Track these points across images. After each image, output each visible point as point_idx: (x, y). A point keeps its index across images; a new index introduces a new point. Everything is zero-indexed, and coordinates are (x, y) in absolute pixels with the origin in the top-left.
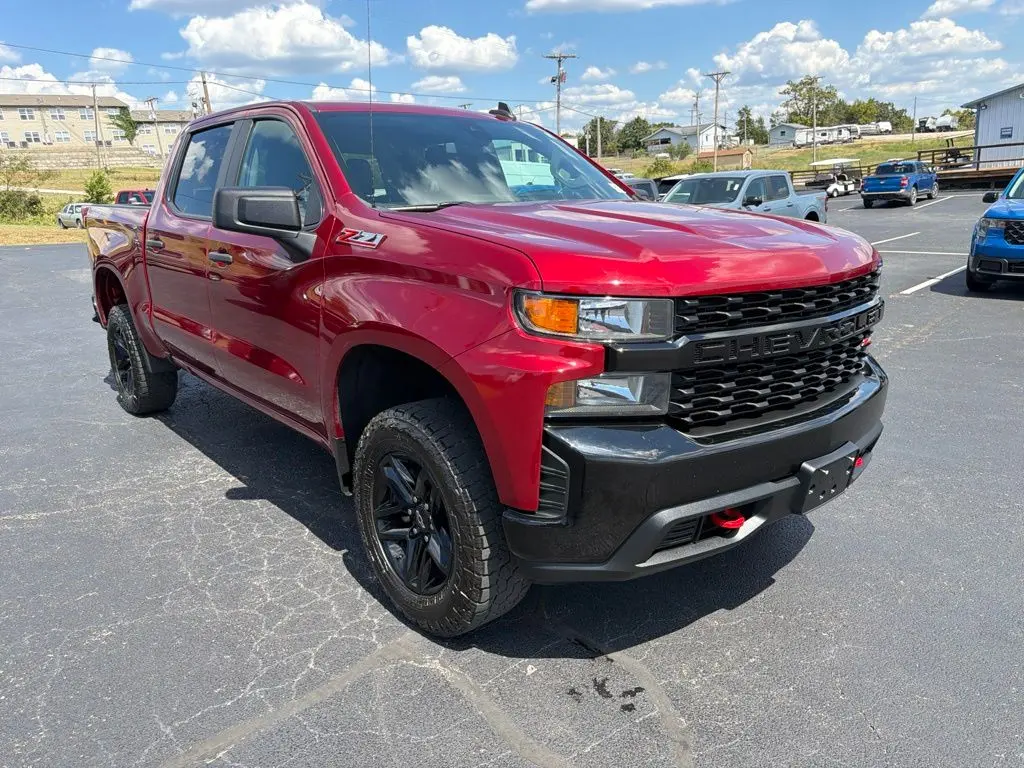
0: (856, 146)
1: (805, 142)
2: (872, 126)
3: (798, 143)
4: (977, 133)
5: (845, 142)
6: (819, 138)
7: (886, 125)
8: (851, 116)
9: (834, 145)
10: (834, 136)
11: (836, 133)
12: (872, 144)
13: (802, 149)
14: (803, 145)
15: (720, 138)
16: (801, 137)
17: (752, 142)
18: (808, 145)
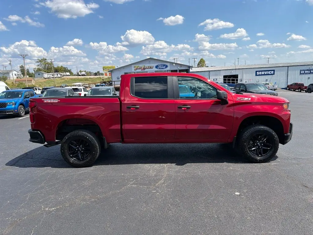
0: (63, 79)
1: (47, 77)
2: (65, 74)
3: (45, 77)
4: (112, 76)
5: (59, 78)
6: (51, 76)
7: (68, 74)
8: (57, 70)
9: (56, 78)
10: (56, 76)
11: (56, 75)
12: (67, 78)
13: (47, 79)
14: (47, 78)
15: (17, 75)
16: (46, 75)
17: (28, 76)
18: (49, 78)
